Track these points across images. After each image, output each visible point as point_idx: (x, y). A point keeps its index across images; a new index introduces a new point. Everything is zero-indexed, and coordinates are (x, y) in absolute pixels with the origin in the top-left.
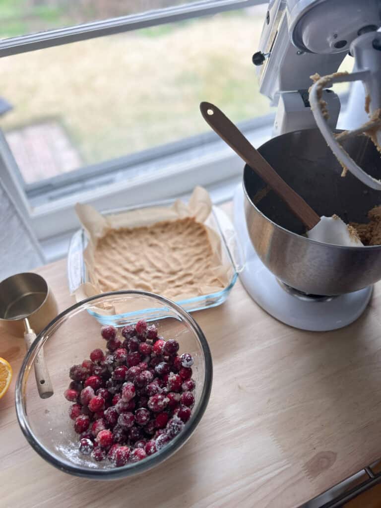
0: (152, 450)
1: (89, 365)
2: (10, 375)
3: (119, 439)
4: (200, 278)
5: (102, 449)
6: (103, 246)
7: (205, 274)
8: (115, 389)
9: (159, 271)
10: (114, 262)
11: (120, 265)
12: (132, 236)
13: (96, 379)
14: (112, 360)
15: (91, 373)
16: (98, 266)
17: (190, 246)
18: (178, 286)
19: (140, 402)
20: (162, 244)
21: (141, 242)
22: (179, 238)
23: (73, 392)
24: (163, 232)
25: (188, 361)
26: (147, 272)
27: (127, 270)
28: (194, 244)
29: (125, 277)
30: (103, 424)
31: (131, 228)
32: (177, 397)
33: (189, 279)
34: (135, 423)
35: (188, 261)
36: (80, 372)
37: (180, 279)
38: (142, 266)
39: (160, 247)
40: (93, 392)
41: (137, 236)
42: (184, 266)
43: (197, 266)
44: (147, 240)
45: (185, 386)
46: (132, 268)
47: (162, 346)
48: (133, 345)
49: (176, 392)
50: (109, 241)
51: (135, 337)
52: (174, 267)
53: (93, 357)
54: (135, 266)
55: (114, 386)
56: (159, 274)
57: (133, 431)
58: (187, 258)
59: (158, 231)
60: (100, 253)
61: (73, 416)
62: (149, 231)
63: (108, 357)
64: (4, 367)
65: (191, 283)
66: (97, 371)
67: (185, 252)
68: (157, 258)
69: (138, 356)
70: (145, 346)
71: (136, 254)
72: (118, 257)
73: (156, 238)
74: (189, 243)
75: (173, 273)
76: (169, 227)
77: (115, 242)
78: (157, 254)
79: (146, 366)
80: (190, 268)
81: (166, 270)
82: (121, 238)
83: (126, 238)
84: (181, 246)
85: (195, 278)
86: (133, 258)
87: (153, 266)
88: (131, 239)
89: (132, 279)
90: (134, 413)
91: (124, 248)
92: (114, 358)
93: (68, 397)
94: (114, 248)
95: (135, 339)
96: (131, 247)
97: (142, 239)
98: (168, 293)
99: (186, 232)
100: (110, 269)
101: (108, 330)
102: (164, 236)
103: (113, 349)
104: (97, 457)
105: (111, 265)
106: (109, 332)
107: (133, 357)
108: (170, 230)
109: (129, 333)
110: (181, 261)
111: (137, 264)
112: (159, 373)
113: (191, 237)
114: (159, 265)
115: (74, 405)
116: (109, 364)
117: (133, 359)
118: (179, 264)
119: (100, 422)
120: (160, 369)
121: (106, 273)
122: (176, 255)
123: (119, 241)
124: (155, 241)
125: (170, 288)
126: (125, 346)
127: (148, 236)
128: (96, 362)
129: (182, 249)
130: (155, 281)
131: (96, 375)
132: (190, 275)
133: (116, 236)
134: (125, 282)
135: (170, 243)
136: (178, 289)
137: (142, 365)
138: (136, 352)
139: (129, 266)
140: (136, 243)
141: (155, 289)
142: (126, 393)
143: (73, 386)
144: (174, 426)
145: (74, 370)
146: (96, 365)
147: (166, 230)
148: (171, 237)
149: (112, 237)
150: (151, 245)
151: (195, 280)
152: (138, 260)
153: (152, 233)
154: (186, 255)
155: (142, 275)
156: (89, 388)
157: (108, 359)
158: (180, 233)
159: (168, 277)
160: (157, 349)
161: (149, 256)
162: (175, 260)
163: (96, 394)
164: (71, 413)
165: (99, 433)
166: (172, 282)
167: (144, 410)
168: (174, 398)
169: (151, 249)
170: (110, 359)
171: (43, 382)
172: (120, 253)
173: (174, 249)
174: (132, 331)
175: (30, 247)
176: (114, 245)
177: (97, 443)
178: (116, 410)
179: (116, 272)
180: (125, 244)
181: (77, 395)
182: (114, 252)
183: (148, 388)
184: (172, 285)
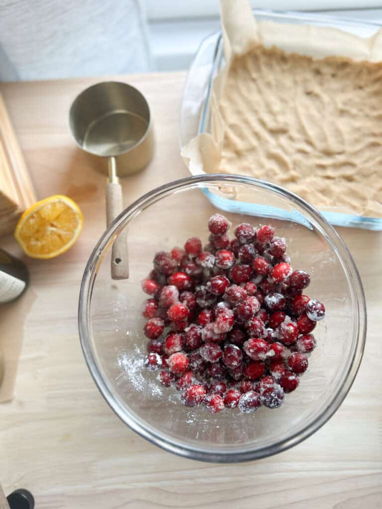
0: (233, 404)
1: (180, 256)
2: (80, 227)
3: (196, 369)
4: (365, 176)
5: (172, 375)
6: (240, 71)
7: (375, 172)
8: (206, 304)
9: (309, 143)
10: (248, 103)
11: (256, 112)
12: (286, 67)
13: (184, 279)
14: (212, 264)
15: (181, 269)
16: (225, 104)
17: (367, 116)
18: (328, 178)
19: (234, 336)
20: (326, 98)
21: (296, 83)
22: (354, 96)
23: (152, 284)
24: (334, 76)
25: (318, 316)
26: (291, 139)
27: (263, 123)
28: (375, 113)
29: (256, 135)
30: (181, 343)
31: (288, 53)
32: (287, 354)
33: (349, 171)
34: (220, 360)
35: (357, 141)
36: (167, 265)
37: (336, 166)
38: (286, 124)
39: (322, 103)
40: (178, 295)
41: (291, 71)
42: (349, 149)
43: (368, 154)
44: (305, 81)
45: (301, 346)
46: (272, 124)
47: (286, 274)
48: (246, 256)
49: (286, 346)
50: (250, 64)
51: (252, 245)
52: (333, 144)
53: (189, 248)
54: (276, 121)
55: (206, 300)
56: (308, 148)
57: (214, 370)
58: (356, 136)
59: (326, 70)
60: (232, 82)
61: (146, 314)
62: (314, 66)
63: (208, 258)
64: (74, 214)
65: (349, 179)
66: (190, 269)
67: (357, 124)
68: (311, 117)
69: (248, 272)
70: (263, 264)
71: (283, 101)
72: (255, 97)
73: (321, 84)
74: (367, 111)
75: (328, 153)
76: (348, 70)
77: (259, 70)
78: (314, 111)
79: (255, 291)
80: (356, 154)
81: (320, 145)
82: (269, 66)
83: (277, 68)
84: (354, 111)
85: (358, 173)
86: (277, 107)
87: (302, 130)
88: (283, 71)
89: (267, 142)
90: (222, 348)
91: (268, 85)
92: (215, 263)
93: (146, 289)
94: (254, 80)
95: (250, 248)
96: (280, 87)
97: (299, 78)
98: (311, 184)
99: (370, 89)
100: (239, 113)
101: (219, 223)
102: (334, 84)
103: (218, 247)
104: (164, 383)
105: (243, 107)
106: (220, 227)
107: (241, 272)
108: (347, 76)
109: (245, 237)
110: (347, 137)
111: (281, 119)
112: (270, 306)
113: (374, 101)
114: (312, 133)
115: (150, 301)
116: (207, 266)
117: (240, 274)
118: (342, 142)
119: (177, 339)
120: (274, 303)
121: (233, 119)
122: (343, 124)
123: (264, 69)
124: (317, 89)
125: (316, 176)
126: (233, 249)
127: (309, 76)
128: (191, 256)
129: (354, 117)
130: (299, 157)
131: (186, 274)
132: (352, 165)
133: (263, 60)
134: (255, 142)
135: (340, 99)
136: (328, 182)
137: (251, 286)
138: (248, 266)
139: (267, 118)
140: (288, 81)
141: (294, 169)
142: (221, 324)
143: (154, 276)
144: (272, 398)
145: (161, 259)
146: (189, 260)
147: (340, 73)
148: (343, 91)
149: (256, 58)
150: (309, 94)
151: (357, 177)
152: (283, 113)
153: (318, 72)
154: (358, 130)
155: (283, 140)
156: (173, 289)
157: (207, 261)
158: (361, 88)
159: (319, 157)
160: (278, 275)
161: (301, 111)
162: (338, 133)
163: (181, 299)
164: (144, 311)
165: (173, 355)
166: (322, 167)
167: (237, 350)
168: (281, 354)
169: (306, 101)
170: (209, 261)
171: (118, 261)
172: (260, 92)
173: (342, 113)
174: (250, 235)
175: (135, 32)
176: (255, 75)
177: (168, 366)
178: (201, 334)
179: (246, 122)
180: (271, 77)
181: (157, 290)
182: (252, 85)
183: (250, 325)
184: (320, 172)
